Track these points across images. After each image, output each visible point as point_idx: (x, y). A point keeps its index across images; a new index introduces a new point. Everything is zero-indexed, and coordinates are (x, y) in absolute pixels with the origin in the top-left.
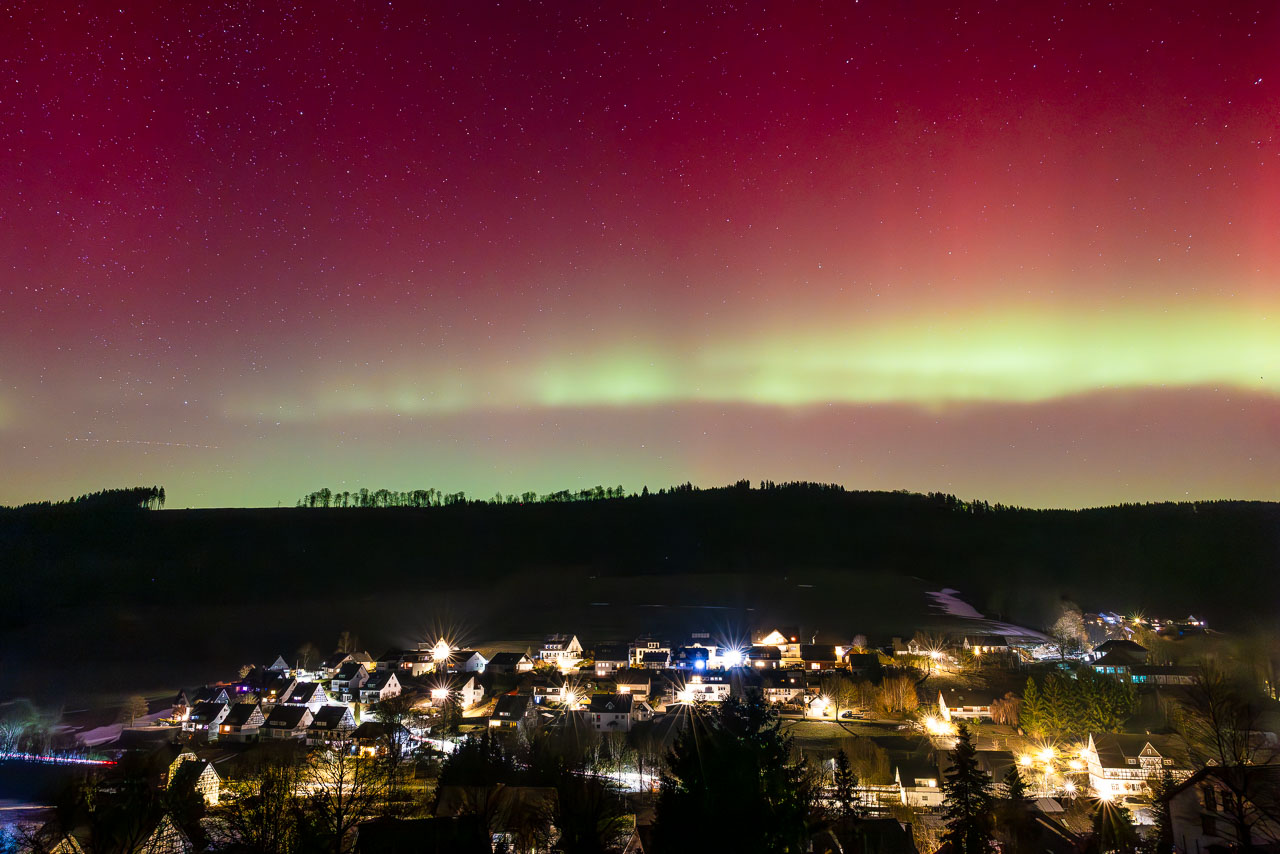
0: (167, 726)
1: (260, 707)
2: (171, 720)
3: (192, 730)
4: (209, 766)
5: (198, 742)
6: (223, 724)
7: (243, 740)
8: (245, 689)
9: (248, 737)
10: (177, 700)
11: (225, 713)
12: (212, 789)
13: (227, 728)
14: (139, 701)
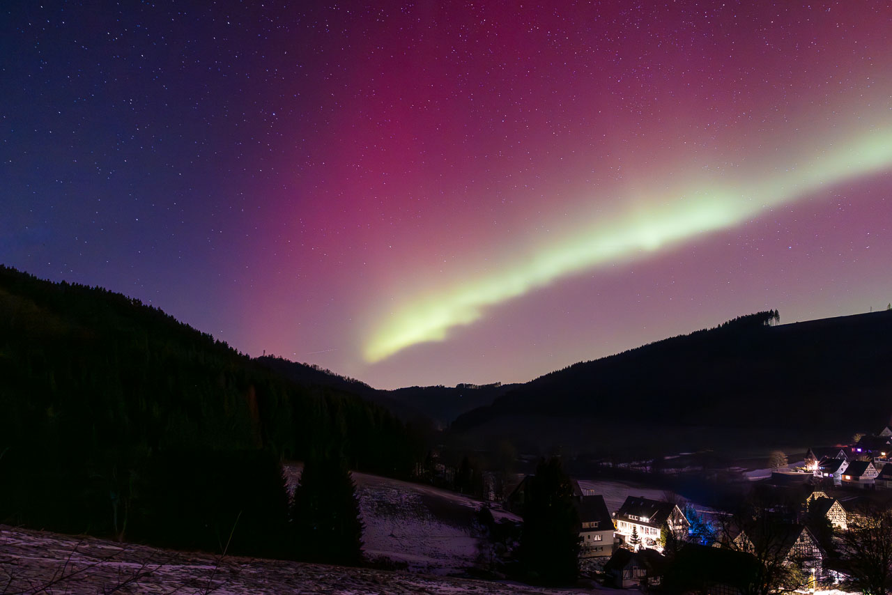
0: (803, 473)
1: (874, 464)
2: (805, 468)
3: (821, 476)
4: (836, 503)
5: (827, 484)
6: (845, 473)
7: (862, 487)
8: (859, 450)
9: (866, 485)
10: (808, 455)
11: (844, 466)
12: (839, 519)
13: (848, 477)
14: (781, 455)
